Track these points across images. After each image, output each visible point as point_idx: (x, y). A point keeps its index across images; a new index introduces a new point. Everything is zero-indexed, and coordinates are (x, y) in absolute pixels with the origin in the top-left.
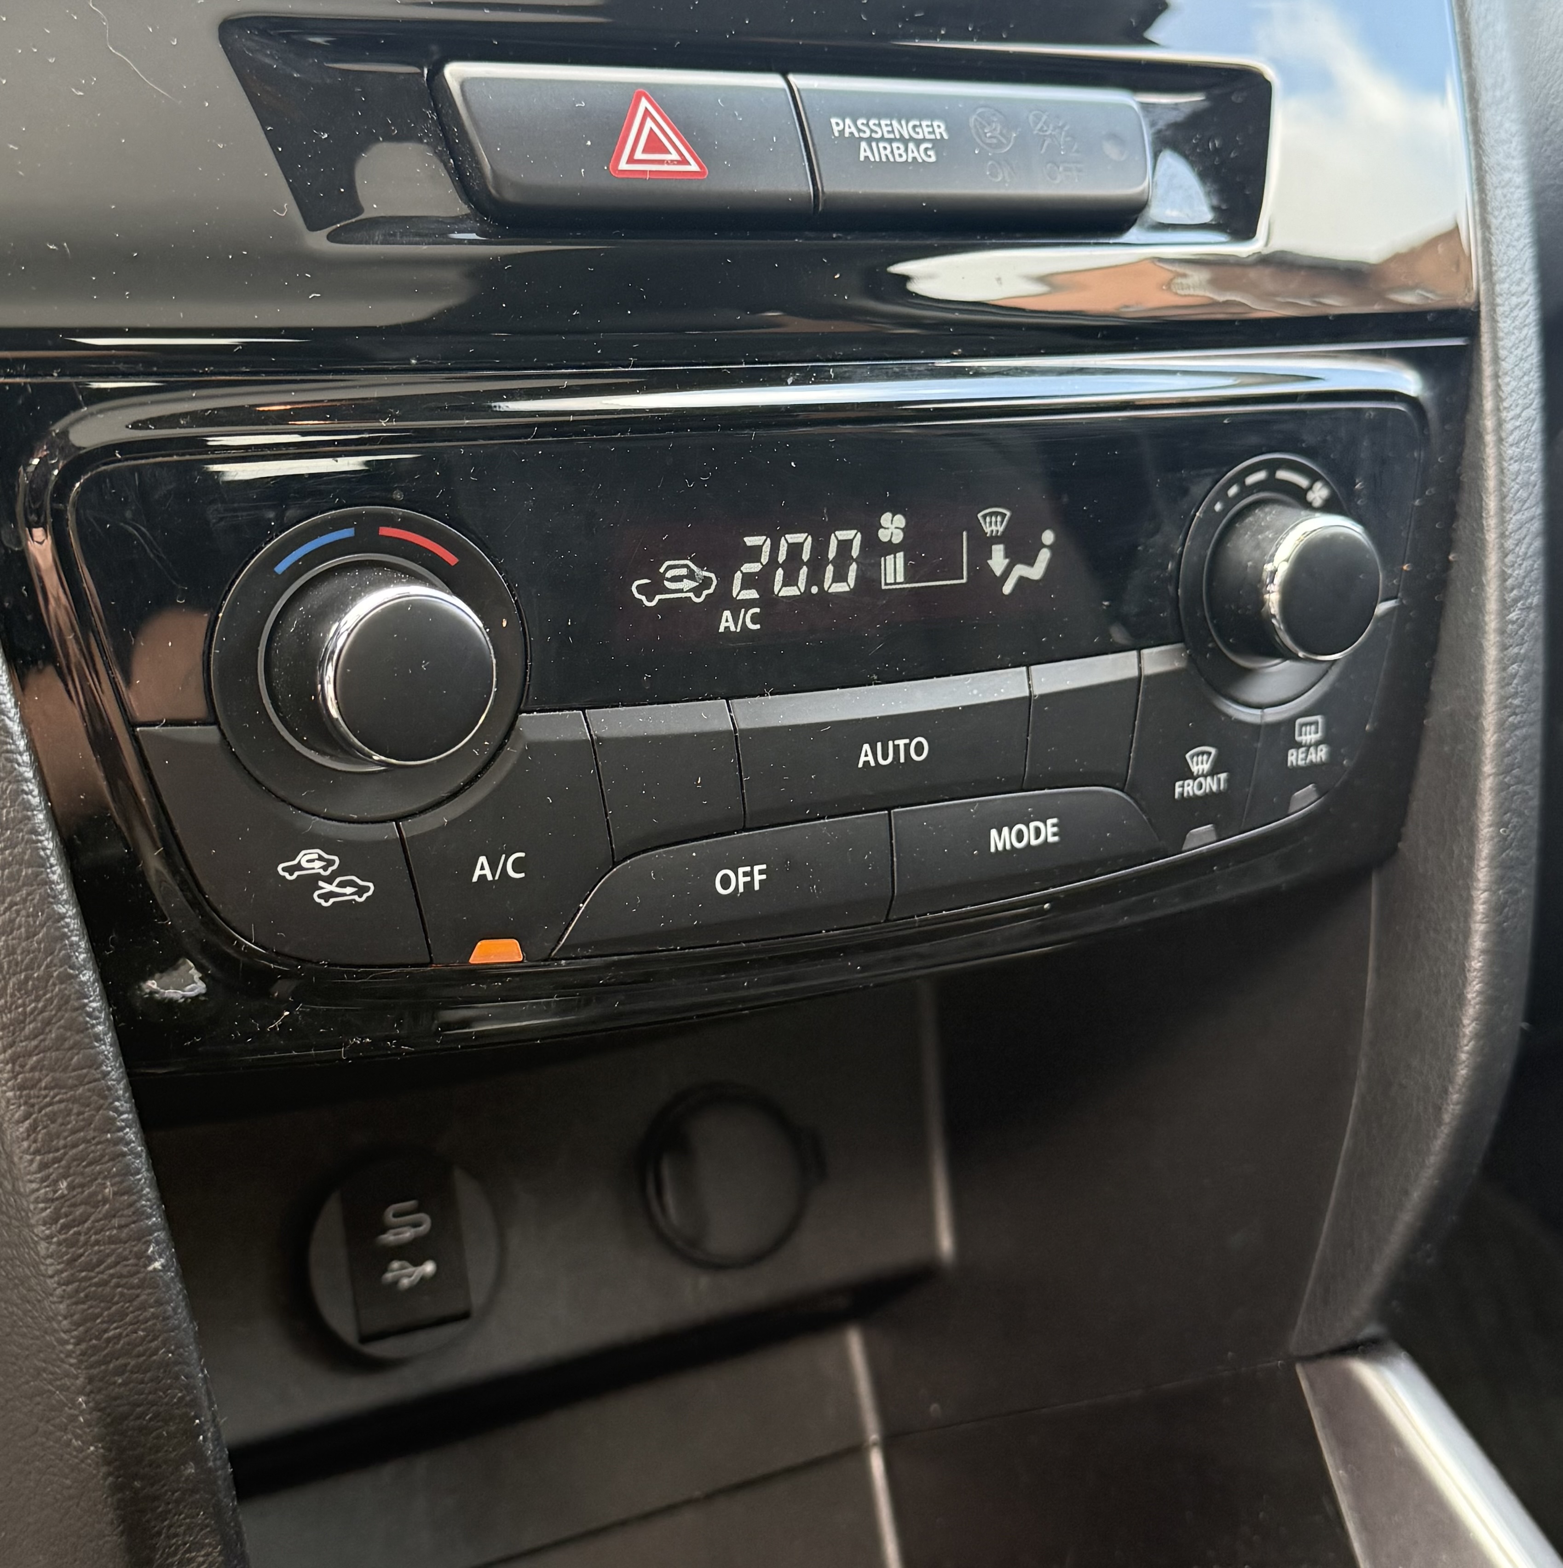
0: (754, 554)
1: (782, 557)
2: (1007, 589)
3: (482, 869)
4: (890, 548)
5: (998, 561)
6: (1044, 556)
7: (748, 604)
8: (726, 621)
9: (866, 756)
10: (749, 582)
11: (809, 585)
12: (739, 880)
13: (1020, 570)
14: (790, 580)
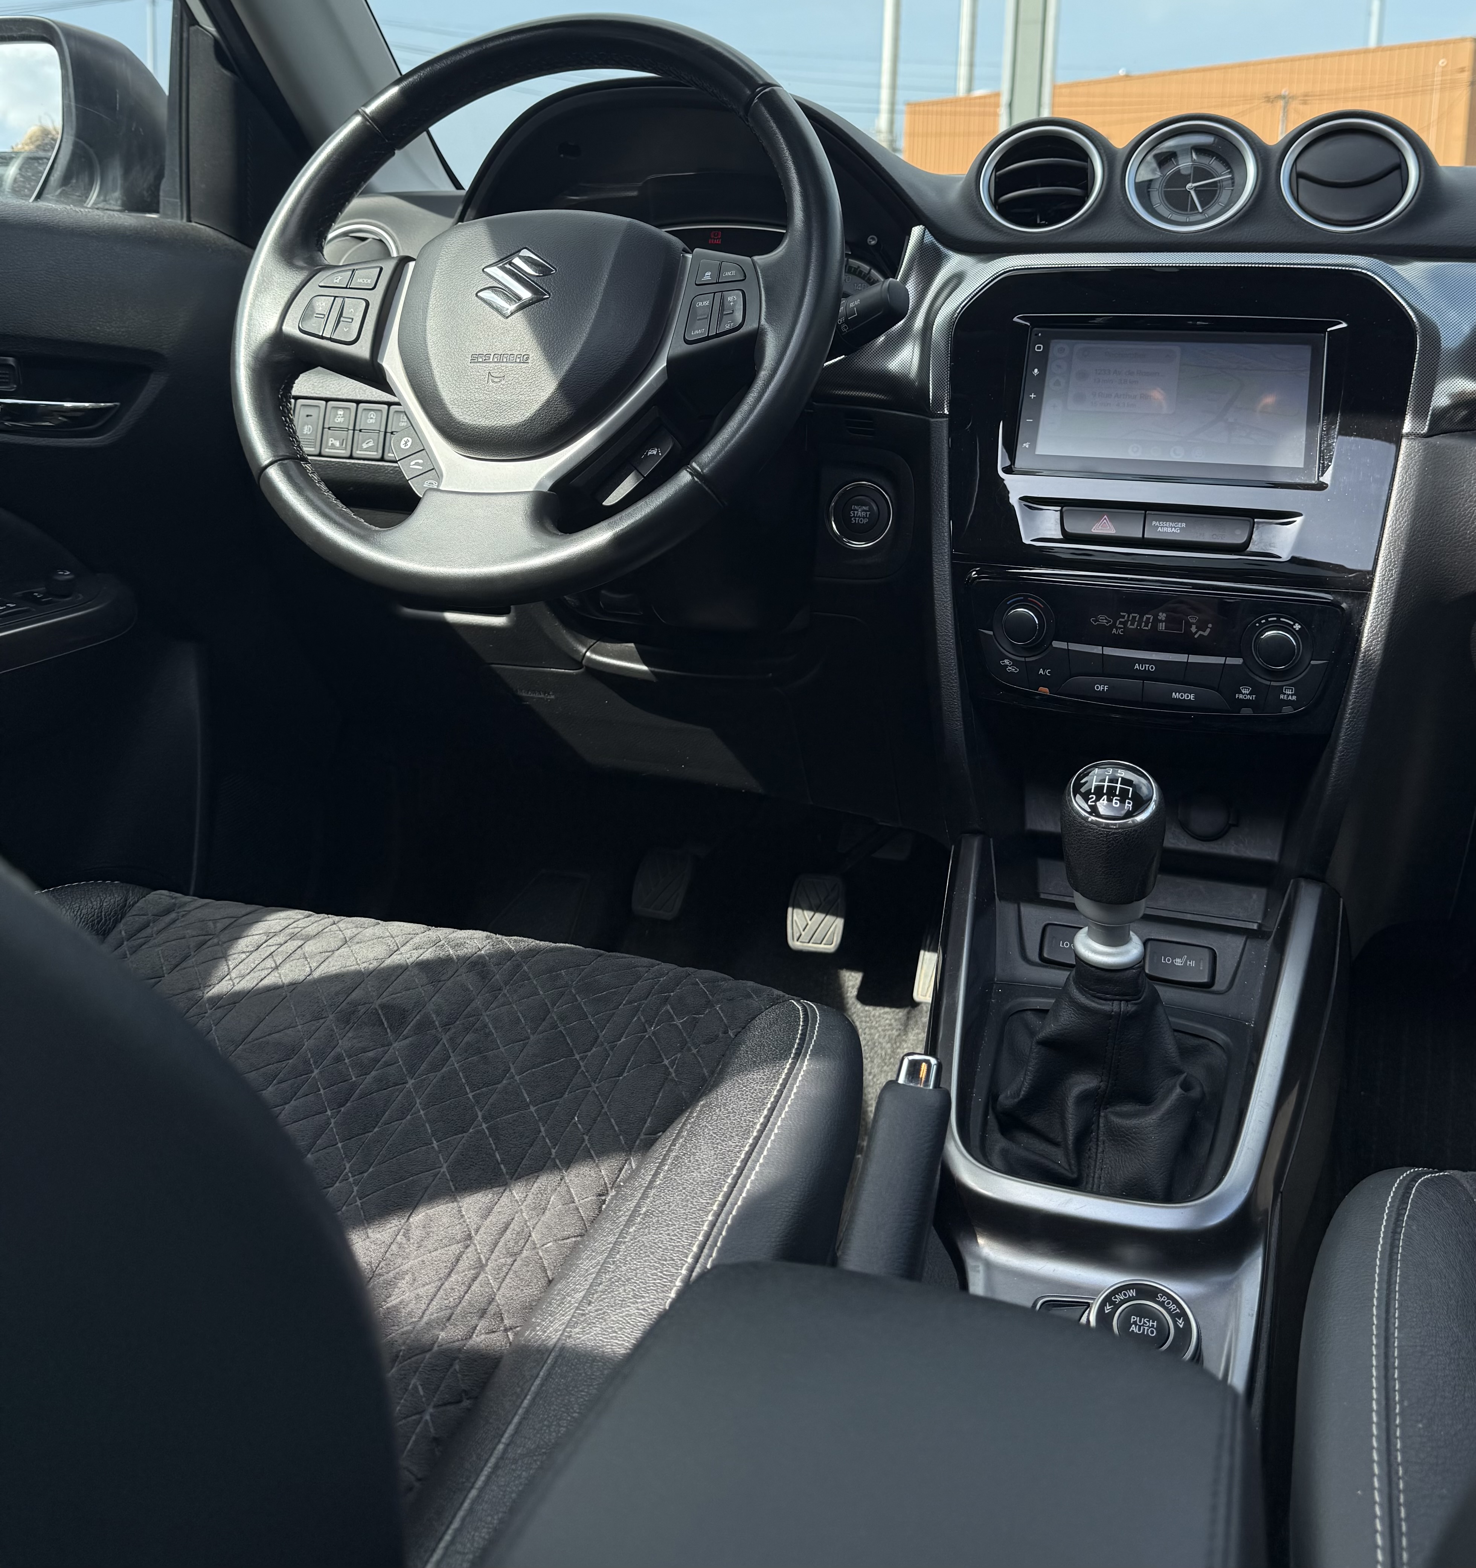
0: (1123, 617)
1: (1130, 618)
2: (1196, 636)
3: (1041, 671)
4: (1161, 621)
5: (1194, 629)
6: (1208, 630)
7: (1121, 628)
8: (1114, 631)
9: (1137, 666)
10: (1121, 623)
11: (1137, 626)
12: (1101, 688)
13: (1200, 632)
14: (1132, 624)
